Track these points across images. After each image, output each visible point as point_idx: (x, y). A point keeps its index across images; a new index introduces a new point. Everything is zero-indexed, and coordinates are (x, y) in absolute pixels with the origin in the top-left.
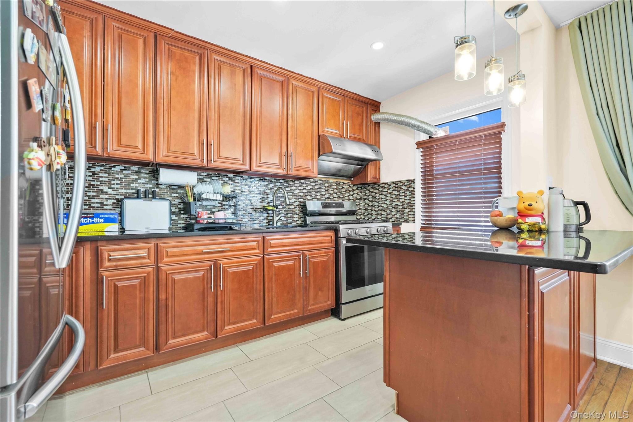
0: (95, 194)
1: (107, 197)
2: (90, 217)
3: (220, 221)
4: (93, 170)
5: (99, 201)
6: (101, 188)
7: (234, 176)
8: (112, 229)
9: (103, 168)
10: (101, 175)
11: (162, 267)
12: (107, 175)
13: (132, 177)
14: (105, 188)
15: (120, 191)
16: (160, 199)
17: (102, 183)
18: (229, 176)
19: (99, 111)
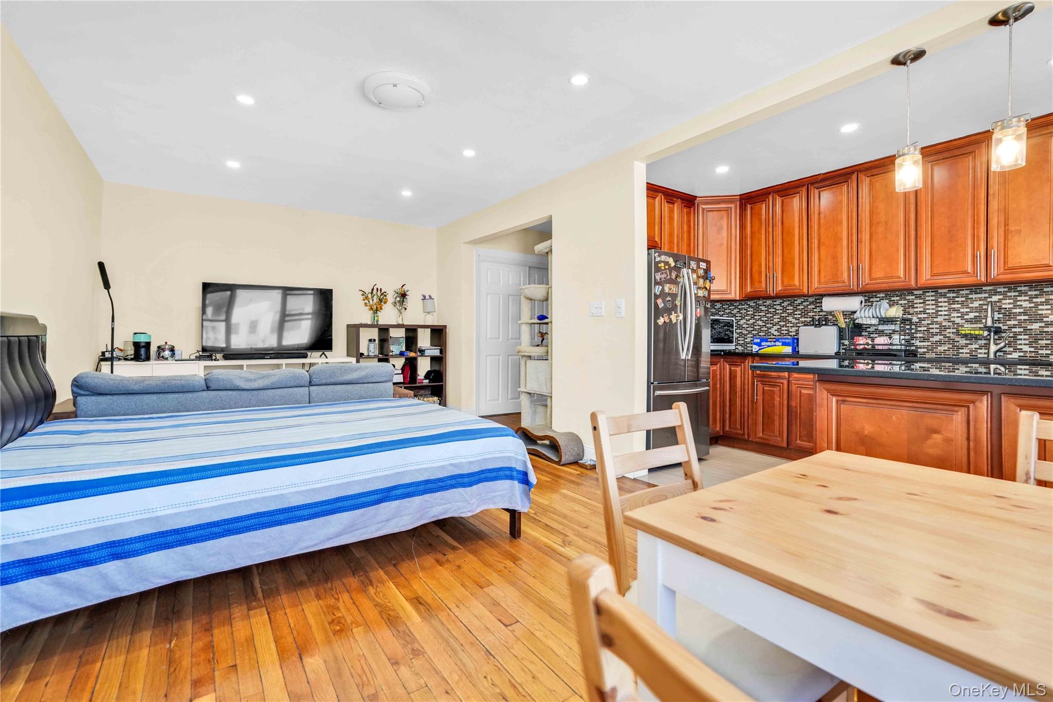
0: (784, 323)
1: (792, 325)
2: (773, 341)
3: (880, 347)
4: (783, 304)
5: (786, 329)
6: (787, 318)
7: (923, 292)
8: (788, 350)
9: (789, 303)
10: (787, 308)
11: (793, 381)
12: (792, 308)
13: (809, 307)
14: (790, 318)
15: (801, 320)
16: (833, 325)
17: (789, 314)
18: (915, 293)
19: (771, 264)
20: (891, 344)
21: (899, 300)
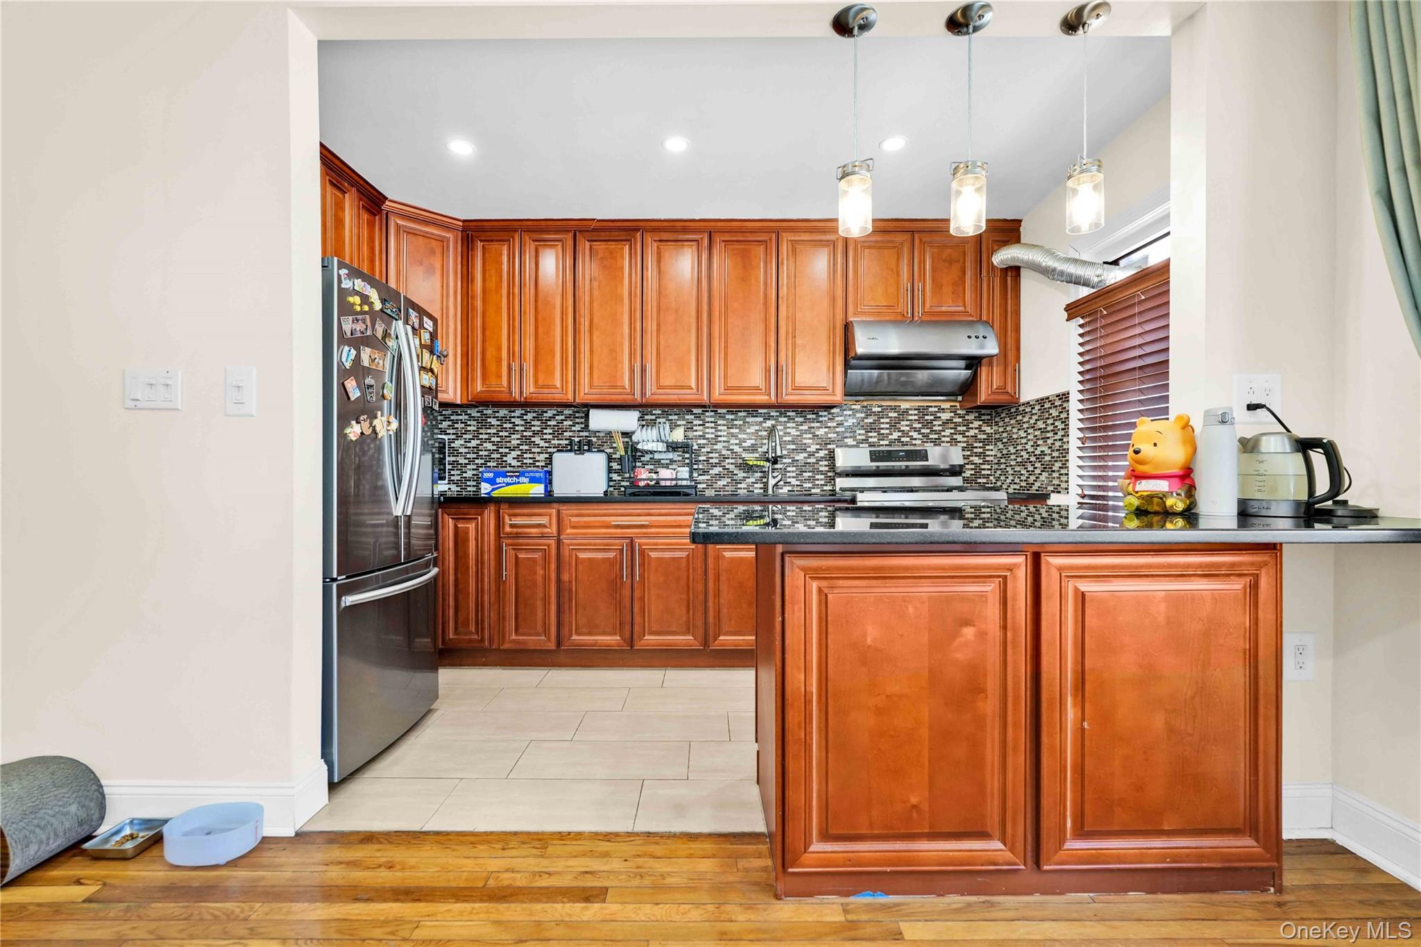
0: (527, 447)
1: (539, 450)
2: (516, 476)
3: (668, 483)
4: (525, 417)
5: (531, 456)
6: (533, 439)
7: (703, 411)
8: (538, 490)
9: (535, 415)
10: (533, 423)
11: (564, 541)
12: (539, 423)
13: (565, 423)
14: (537, 440)
15: (553, 442)
16: (598, 451)
17: (535, 434)
18: (694, 412)
19: (517, 348)
20: (676, 479)
21: (678, 420)
